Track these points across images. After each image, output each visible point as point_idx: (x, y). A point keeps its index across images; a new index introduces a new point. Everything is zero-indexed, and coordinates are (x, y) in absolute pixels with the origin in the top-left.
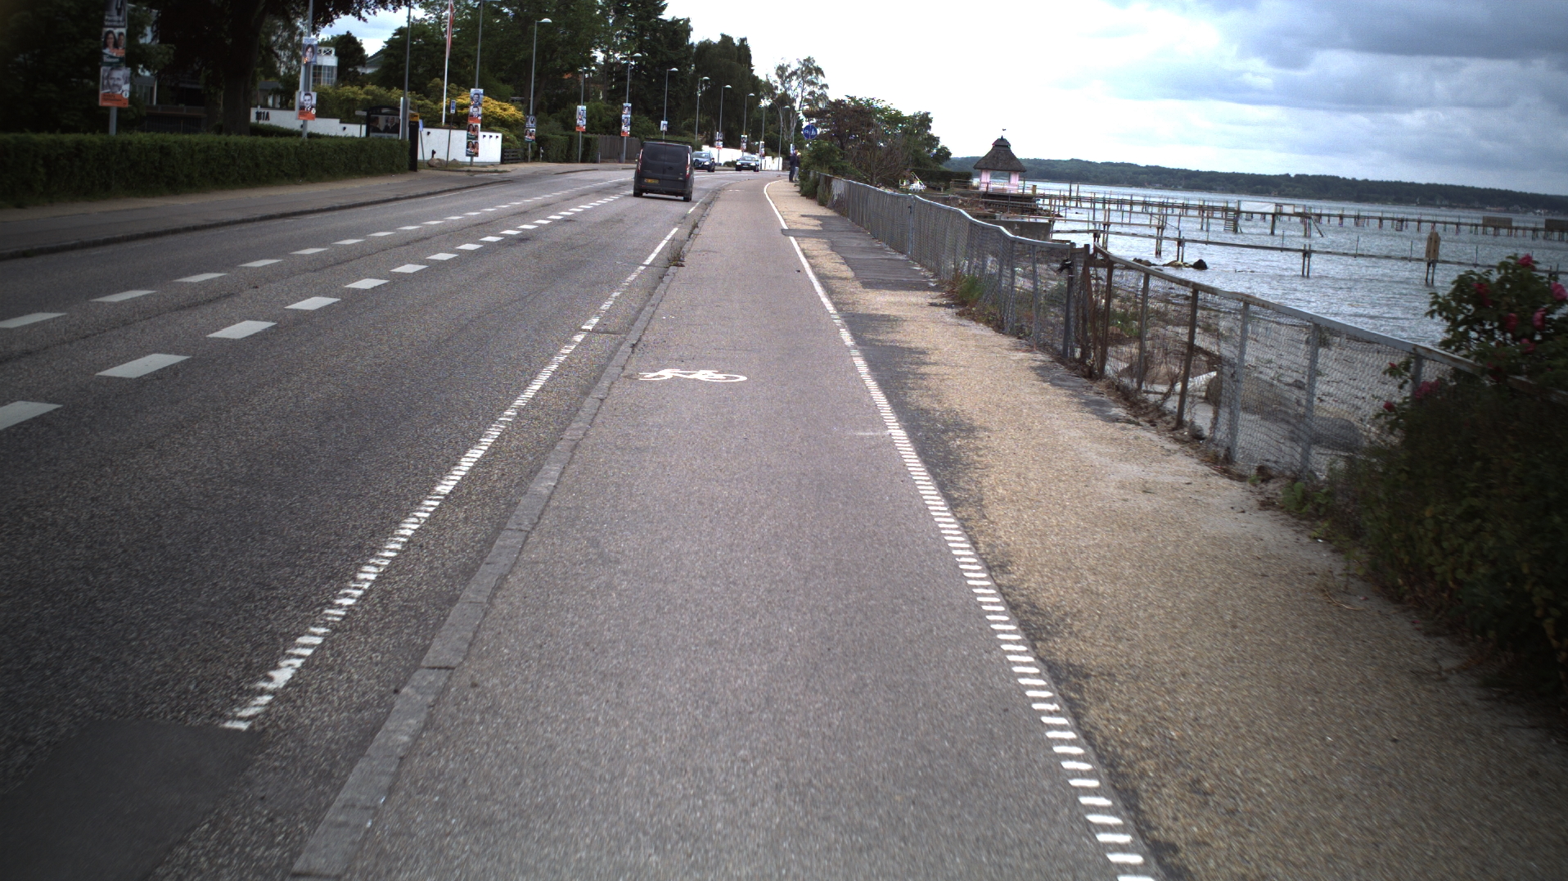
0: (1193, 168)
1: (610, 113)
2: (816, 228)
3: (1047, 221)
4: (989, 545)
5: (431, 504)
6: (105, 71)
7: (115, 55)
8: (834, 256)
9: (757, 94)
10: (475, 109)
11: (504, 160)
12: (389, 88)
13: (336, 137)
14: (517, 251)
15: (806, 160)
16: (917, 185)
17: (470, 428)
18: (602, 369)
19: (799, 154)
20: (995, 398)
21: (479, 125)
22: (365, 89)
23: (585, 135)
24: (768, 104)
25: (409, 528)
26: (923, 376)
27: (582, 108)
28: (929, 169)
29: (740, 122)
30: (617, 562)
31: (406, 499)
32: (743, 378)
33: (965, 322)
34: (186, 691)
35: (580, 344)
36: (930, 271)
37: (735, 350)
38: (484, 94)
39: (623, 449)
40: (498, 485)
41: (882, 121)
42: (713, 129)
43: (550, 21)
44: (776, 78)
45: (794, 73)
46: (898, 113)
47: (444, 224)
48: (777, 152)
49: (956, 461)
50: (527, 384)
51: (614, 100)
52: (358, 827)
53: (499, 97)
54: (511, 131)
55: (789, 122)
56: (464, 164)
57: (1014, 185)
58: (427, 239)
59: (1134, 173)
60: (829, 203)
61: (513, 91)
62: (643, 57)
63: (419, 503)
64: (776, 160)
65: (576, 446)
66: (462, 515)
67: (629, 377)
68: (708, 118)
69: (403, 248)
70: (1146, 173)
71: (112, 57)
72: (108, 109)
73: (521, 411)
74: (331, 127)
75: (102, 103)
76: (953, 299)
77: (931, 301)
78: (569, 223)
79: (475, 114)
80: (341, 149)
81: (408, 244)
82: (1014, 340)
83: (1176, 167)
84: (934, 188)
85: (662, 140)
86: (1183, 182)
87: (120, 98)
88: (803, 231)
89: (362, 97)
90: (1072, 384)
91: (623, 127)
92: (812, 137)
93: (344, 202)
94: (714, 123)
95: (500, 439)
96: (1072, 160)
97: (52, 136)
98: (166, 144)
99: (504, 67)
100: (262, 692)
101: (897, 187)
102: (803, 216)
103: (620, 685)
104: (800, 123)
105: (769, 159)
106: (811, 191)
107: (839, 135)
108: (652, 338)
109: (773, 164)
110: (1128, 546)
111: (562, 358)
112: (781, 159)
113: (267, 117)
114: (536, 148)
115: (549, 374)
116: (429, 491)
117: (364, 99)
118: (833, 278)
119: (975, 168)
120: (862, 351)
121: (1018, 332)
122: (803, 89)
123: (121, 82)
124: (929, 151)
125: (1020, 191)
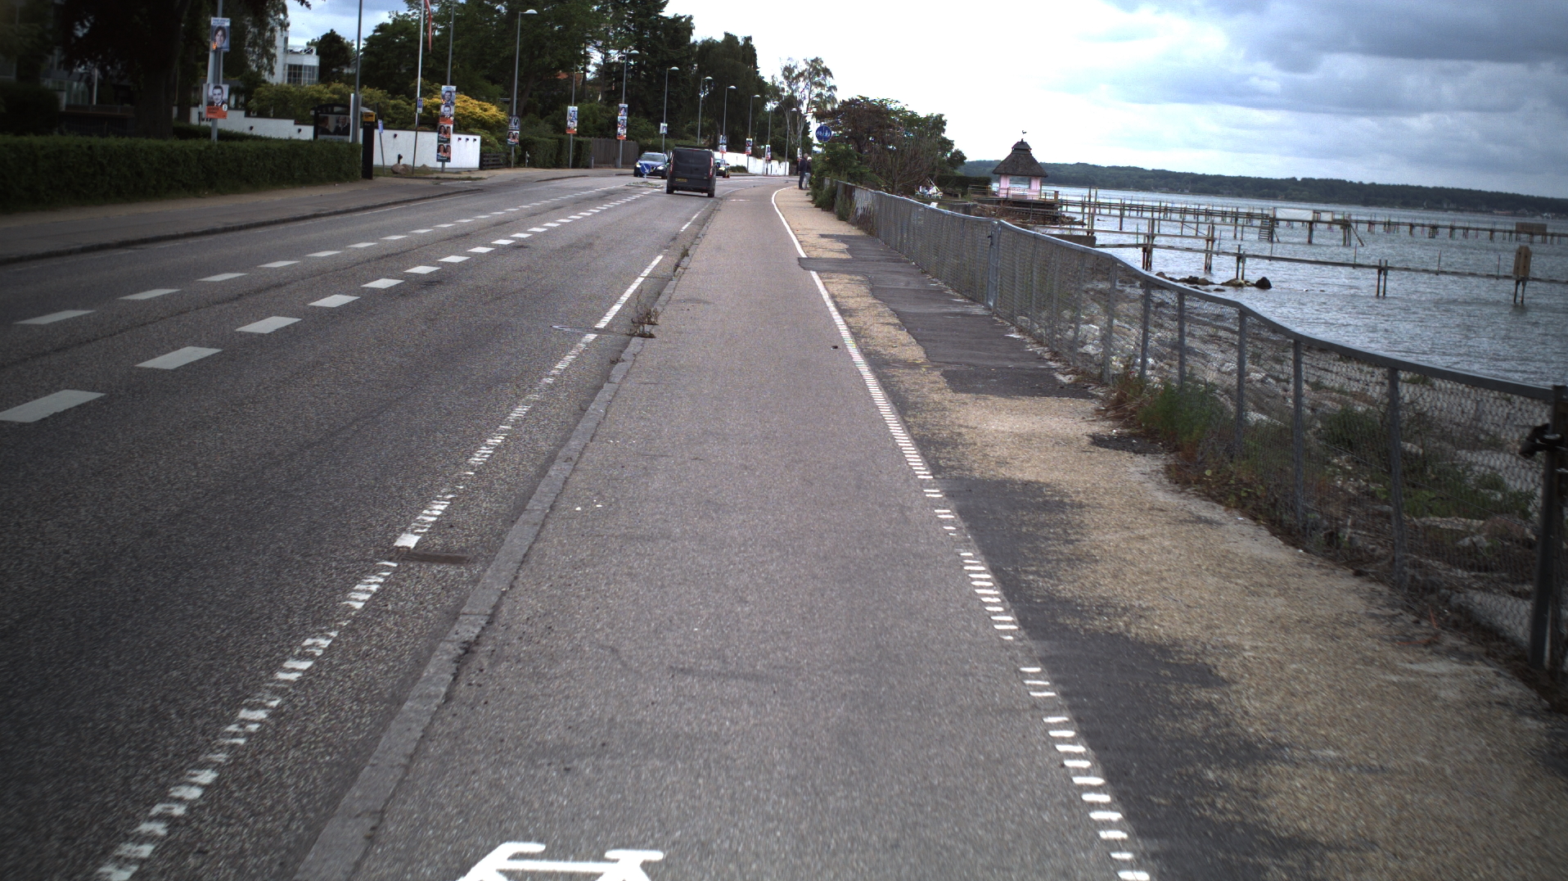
0: (1200, 172)
1: (605, 115)
9: (762, 96)
10: (447, 109)
11: (483, 165)
13: (290, 140)
16: (934, 192)
21: (452, 126)
23: (577, 138)
27: (573, 109)
28: (945, 174)
29: (745, 125)
41: (898, 123)
42: (716, 133)
44: (781, 79)
45: (801, 74)
46: (914, 114)
48: (784, 156)
54: (492, 134)
55: (796, 125)
56: (434, 170)
57: (1035, 191)
59: (1141, 177)
61: (497, 91)
62: (642, 55)
64: (783, 164)
68: (711, 121)
70: (1152, 177)
74: (284, 129)
77: (1086, 428)
83: (1182, 171)
84: (950, 195)
86: (1190, 186)
88: (827, 261)
91: (619, 130)
94: (718, 127)
96: (1078, 164)
99: (488, 65)
101: (915, 194)
102: (823, 236)
104: (807, 127)
105: (775, 163)
106: (827, 201)
107: (856, 138)
109: (780, 169)
112: (788, 164)
114: (520, 153)
117: (329, 98)
119: (995, 172)
122: (811, 91)
124: (943, 155)
125: (1042, 197)
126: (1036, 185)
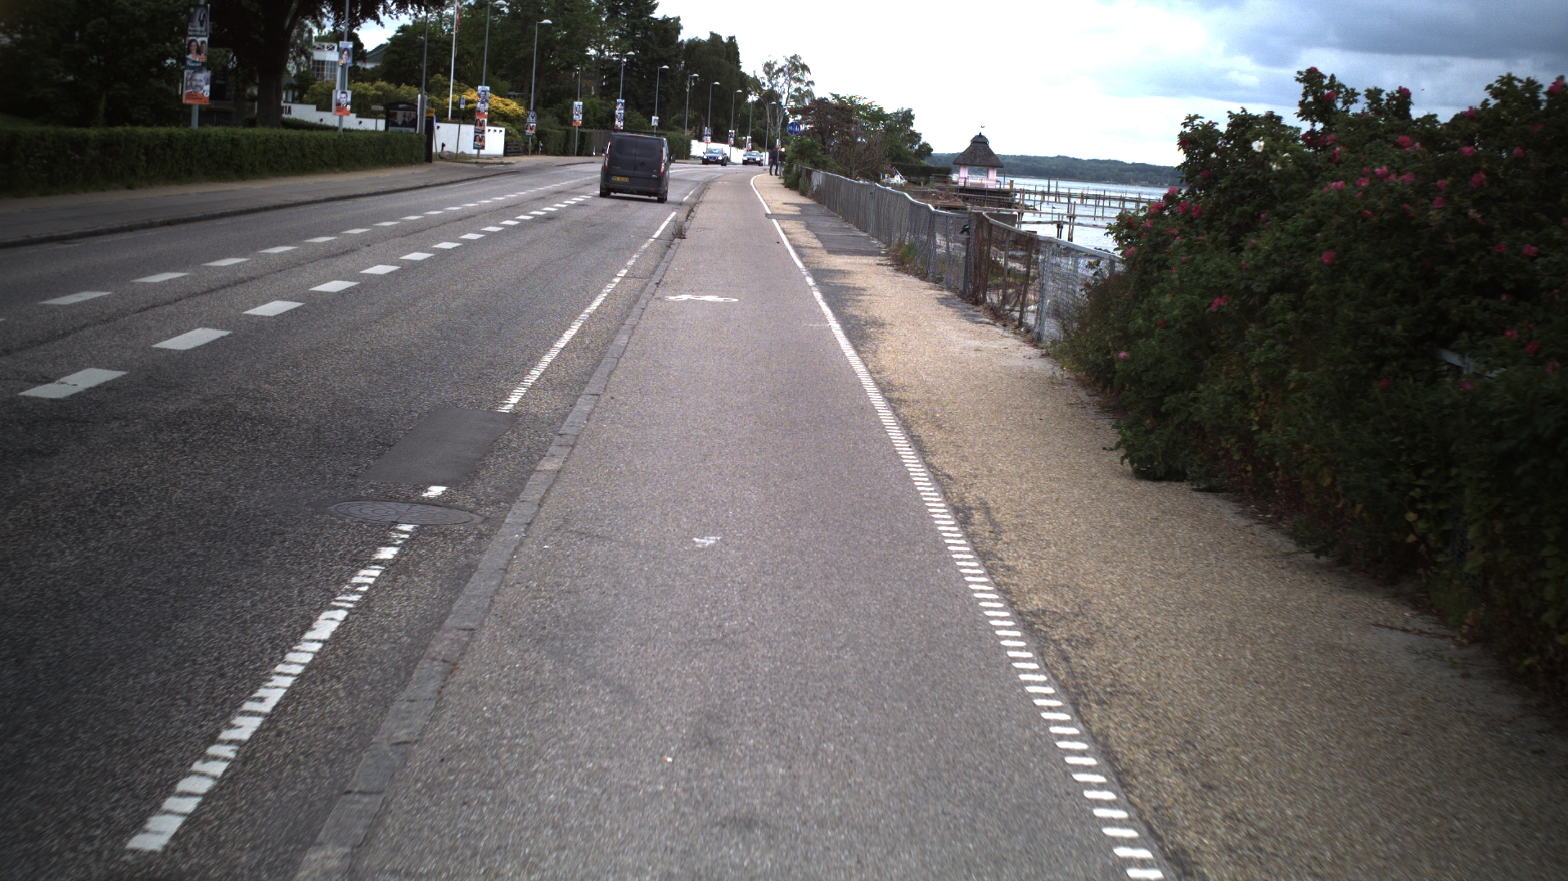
1: (604, 108)
2: (796, 213)
3: (1017, 213)
4: (874, 366)
5: (554, 352)
6: (188, 74)
7: (197, 60)
8: (808, 232)
9: (744, 90)
10: (482, 105)
11: (507, 153)
12: (400, 86)
14: (550, 227)
15: (790, 155)
16: (898, 179)
17: (562, 322)
18: (639, 294)
19: (784, 150)
21: (486, 120)
22: (375, 85)
23: (581, 130)
25: (547, 359)
27: (578, 104)
29: (728, 117)
30: (670, 367)
31: (540, 348)
32: (735, 300)
33: (900, 275)
34: (472, 402)
35: (618, 283)
36: (884, 243)
37: (729, 285)
39: (663, 329)
40: (591, 345)
41: (865, 118)
42: (701, 125)
43: (549, 22)
44: (763, 74)
45: (781, 70)
46: (881, 109)
47: (463, 210)
48: (764, 147)
49: (868, 337)
50: (590, 303)
51: (606, 95)
52: (580, 426)
54: (513, 126)
55: (776, 118)
56: (471, 156)
57: (991, 180)
59: (1121, 170)
60: (810, 192)
61: (512, 86)
62: (636, 55)
63: (548, 350)
65: (634, 327)
66: (575, 356)
67: (659, 299)
70: (1132, 170)
71: (194, 62)
72: (190, 106)
73: (590, 315)
75: (185, 101)
76: (895, 261)
77: (878, 262)
79: (482, 110)
82: (932, 284)
84: (915, 183)
85: (652, 134)
87: (201, 97)
89: (373, 92)
90: (960, 306)
91: (617, 122)
92: (796, 133)
93: (385, 187)
94: (703, 119)
95: (582, 326)
96: (1059, 157)
97: (149, 130)
98: (236, 137)
99: (504, 65)
100: (508, 403)
105: (756, 152)
106: (793, 183)
107: (821, 133)
108: (669, 280)
110: (952, 367)
111: (609, 291)
113: (289, 111)
114: (536, 142)
115: (603, 298)
116: (551, 346)
118: (806, 247)
119: (955, 163)
120: (819, 288)
121: (938, 281)
122: (789, 86)
123: (203, 83)
124: (911, 147)
125: (998, 186)
126: (993, 175)
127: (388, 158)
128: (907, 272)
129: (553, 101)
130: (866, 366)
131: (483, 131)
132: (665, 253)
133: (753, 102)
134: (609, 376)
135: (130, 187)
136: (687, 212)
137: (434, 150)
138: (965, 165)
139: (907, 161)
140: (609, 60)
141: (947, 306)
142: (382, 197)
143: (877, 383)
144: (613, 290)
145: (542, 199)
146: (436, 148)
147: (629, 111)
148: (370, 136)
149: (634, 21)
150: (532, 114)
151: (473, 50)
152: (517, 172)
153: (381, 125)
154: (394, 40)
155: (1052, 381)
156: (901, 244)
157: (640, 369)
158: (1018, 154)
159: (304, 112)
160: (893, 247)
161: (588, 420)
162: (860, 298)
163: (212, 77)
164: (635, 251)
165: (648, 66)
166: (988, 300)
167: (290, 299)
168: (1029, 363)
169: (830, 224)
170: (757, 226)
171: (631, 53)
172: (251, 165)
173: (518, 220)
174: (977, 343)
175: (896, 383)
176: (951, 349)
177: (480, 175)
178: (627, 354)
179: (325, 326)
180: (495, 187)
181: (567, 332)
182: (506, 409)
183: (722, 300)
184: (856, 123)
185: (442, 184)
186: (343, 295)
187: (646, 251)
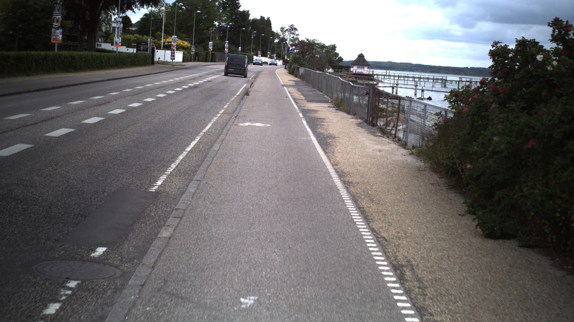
0: (433, 65)
1: (221, 44)
2: (293, 84)
3: (376, 83)
4: (334, 161)
5: (185, 154)
6: (53, 30)
7: (57, 25)
8: (299, 93)
9: (273, 38)
10: (174, 43)
11: (184, 61)
12: (143, 36)
13: (126, 53)
14: (195, 91)
16: (331, 70)
17: (191, 136)
18: (227, 123)
19: (288, 59)
20: (343, 131)
21: (175, 49)
22: (134, 35)
23: (212, 52)
24: (277, 41)
25: (181, 157)
26: (323, 125)
27: (211, 43)
28: (335, 65)
29: (267, 47)
30: (237, 163)
31: (178, 152)
32: (269, 125)
33: (338, 112)
34: (138, 185)
35: (219, 117)
36: (330, 97)
37: (267, 118)
38: (177, 38)
39: (236, 141)
40: (202, 149)
41: (318, 48)
42: (257, 50)
43: (200, 12)
44: (280, 31)
45: (287, 30)
46: (324, 44)
47: (168, 82)
48: (281, 58)
49: (329, 144)
50: (205, 127)
51: (222, 40)
52: (187, 203)
53: (181, 39)
54: (186, 51)
55: (285, 48)
56: (170, 62)
57: (366, 71)
58: (164, 87)
59: (411, 67)
60: (298, 76)
61: (186, 36)
62: (233, 24)
63: (182, 152)
64: (280, 61)
65: (223, 140)
66: (194, 155)
67: (236, 125)
68: (256, 46)
69: (158, 89)
70: (415, 67)
71: (56, 26)
72: (54, 43)
73: (205, 133)
74: (123, 49)
75: (52, 41)
76: (336, 105)
77: (328, 106)
78: (210, 83)
79: (174, 45)
80: (129, 57)
81: (158, 88)
82: (352, 116)
83: (426, 64)
84: (337, 72)
85: (239, 54)
86: (429, 70)
87: (58, 40)
88: (289, 85)
90: (367, 127)
91: (226, 49)
92: (293, 53)
93: (132, 75)
94: (258, 48)
95: (200, 139)
96: (389, 62)
97: (37, 52)
98: (73, 55)
99: (183, 28)
100: (156, 186)
101: (323, 71)
102: (289, 80)
103: (241, 183)
104: (289, 48)
105: (278, 61)
106: (292, 72)
107: (302, 53)
108: (241, 115)
109: (280, 63)
110: (370, 161)
111: (214, 120)
112: (282, 61)
113: (101, 46)
114: (195, 57)
115: (211, 124)
116: (184, 150)
117: (134, 39)
118: (298, 99)
119: (352, 64)
120: (305, 119)
121: (355, 114)
122: (290, 36)
123: (59, 34)
124: (335, 58)
125: (368, 73)
126: (366, 68)
127: (136, 63)
128: (341, 110)
129: (201, 42)
130: (330, 161)
131: (174, 53)
132: (240, 102)
133: (277, 42)
134: (207, 169)
135: (28, 75)
136: (251, 84)
137: (155, 60)
138: (356, 65)
139: (334, 63)
140: (223, 26)
141: (361, 127)
142: (131, 79)
143: (337, 172)
144: (217, 120)
145: (194, 79)
146: (156, 59)
147: (230, 45)
148: (129, 55)
149: (232, 12)
150: (193, 46)
151: (171, 23)
152: (187, 68)
153: (135, 50)
154: (142, 19)
155: (419, 169)
156: (337, 98)
157: (223, 164)
158: (374, 61)
159: (106, 46)
160: (334, 99)
161: (192, 198)
162: (323, 123)
163: (62, 32)
164: (228, 101)
165: (237, 29)
166: (378, 124)
167: (70, 128)
168: (405, 158)
169: (307, 89)
170: (278, 89)
171: (231, 23)
172: (80, 66)
173: (182, 88)
174: (379, 147)
175: (345, 171)
176: (368, 150)
177: (171, 70)
178: (218, 155)
179: (80, 142)
180: (176, 75)
181: (193, 142)
182: (153, 189)
183: (263, 125)
184: (315, 49)
185: (156, 73)
186: (96, 125)
187: (233, 101)
